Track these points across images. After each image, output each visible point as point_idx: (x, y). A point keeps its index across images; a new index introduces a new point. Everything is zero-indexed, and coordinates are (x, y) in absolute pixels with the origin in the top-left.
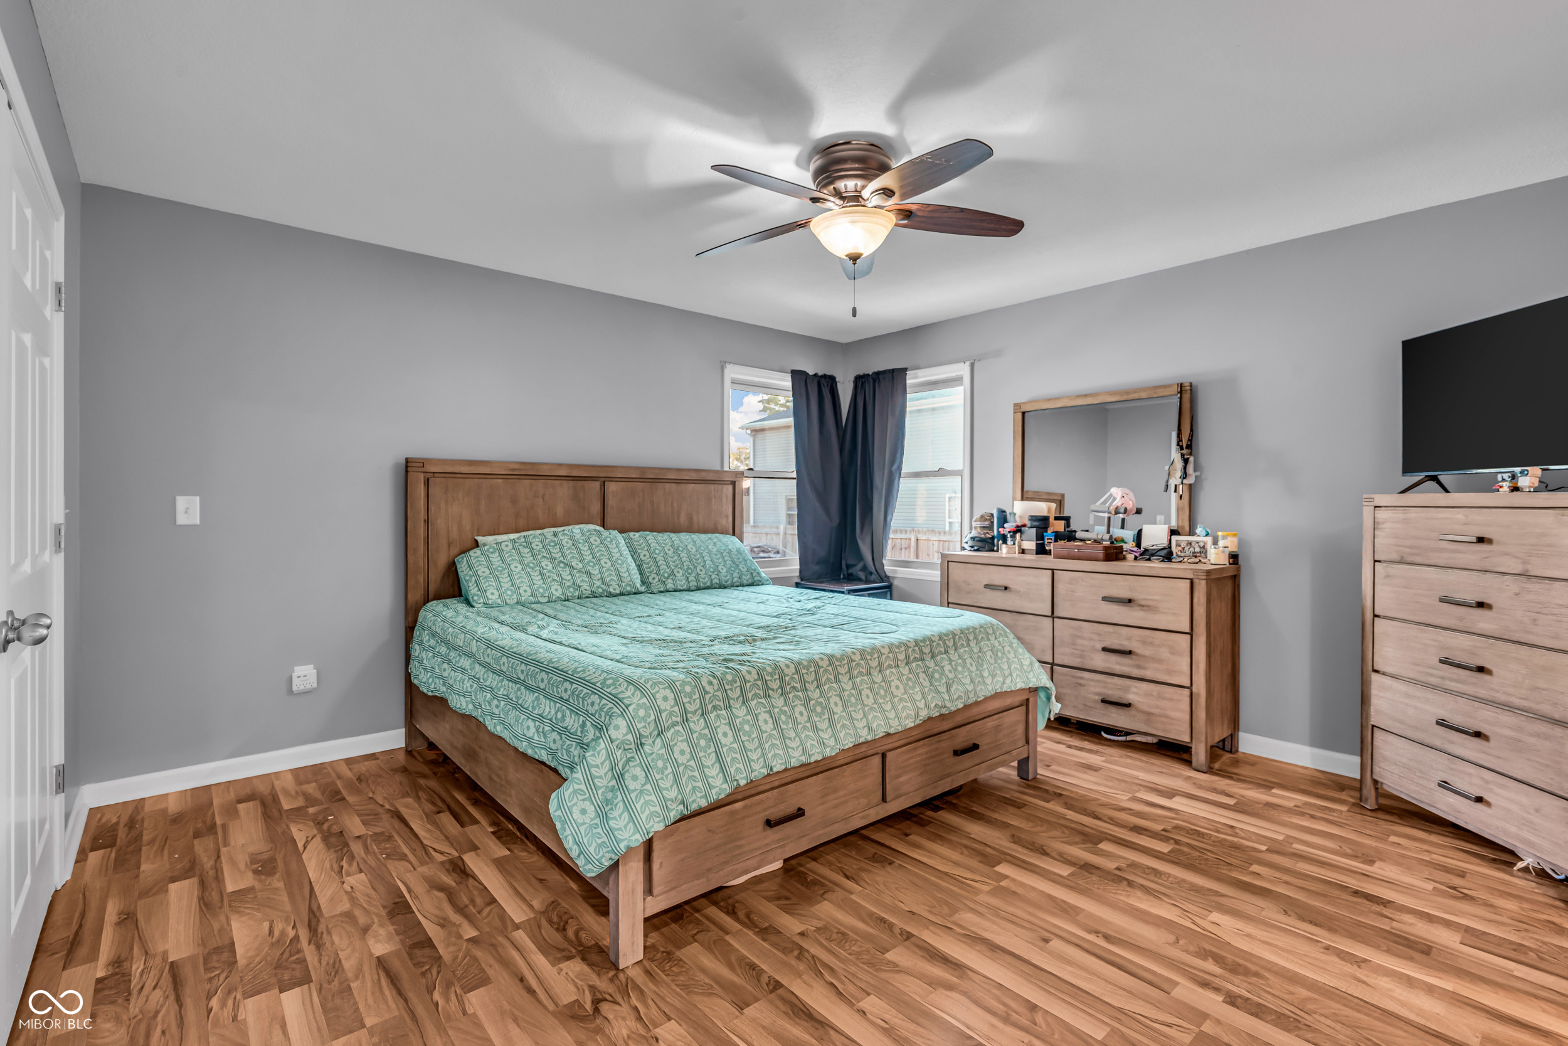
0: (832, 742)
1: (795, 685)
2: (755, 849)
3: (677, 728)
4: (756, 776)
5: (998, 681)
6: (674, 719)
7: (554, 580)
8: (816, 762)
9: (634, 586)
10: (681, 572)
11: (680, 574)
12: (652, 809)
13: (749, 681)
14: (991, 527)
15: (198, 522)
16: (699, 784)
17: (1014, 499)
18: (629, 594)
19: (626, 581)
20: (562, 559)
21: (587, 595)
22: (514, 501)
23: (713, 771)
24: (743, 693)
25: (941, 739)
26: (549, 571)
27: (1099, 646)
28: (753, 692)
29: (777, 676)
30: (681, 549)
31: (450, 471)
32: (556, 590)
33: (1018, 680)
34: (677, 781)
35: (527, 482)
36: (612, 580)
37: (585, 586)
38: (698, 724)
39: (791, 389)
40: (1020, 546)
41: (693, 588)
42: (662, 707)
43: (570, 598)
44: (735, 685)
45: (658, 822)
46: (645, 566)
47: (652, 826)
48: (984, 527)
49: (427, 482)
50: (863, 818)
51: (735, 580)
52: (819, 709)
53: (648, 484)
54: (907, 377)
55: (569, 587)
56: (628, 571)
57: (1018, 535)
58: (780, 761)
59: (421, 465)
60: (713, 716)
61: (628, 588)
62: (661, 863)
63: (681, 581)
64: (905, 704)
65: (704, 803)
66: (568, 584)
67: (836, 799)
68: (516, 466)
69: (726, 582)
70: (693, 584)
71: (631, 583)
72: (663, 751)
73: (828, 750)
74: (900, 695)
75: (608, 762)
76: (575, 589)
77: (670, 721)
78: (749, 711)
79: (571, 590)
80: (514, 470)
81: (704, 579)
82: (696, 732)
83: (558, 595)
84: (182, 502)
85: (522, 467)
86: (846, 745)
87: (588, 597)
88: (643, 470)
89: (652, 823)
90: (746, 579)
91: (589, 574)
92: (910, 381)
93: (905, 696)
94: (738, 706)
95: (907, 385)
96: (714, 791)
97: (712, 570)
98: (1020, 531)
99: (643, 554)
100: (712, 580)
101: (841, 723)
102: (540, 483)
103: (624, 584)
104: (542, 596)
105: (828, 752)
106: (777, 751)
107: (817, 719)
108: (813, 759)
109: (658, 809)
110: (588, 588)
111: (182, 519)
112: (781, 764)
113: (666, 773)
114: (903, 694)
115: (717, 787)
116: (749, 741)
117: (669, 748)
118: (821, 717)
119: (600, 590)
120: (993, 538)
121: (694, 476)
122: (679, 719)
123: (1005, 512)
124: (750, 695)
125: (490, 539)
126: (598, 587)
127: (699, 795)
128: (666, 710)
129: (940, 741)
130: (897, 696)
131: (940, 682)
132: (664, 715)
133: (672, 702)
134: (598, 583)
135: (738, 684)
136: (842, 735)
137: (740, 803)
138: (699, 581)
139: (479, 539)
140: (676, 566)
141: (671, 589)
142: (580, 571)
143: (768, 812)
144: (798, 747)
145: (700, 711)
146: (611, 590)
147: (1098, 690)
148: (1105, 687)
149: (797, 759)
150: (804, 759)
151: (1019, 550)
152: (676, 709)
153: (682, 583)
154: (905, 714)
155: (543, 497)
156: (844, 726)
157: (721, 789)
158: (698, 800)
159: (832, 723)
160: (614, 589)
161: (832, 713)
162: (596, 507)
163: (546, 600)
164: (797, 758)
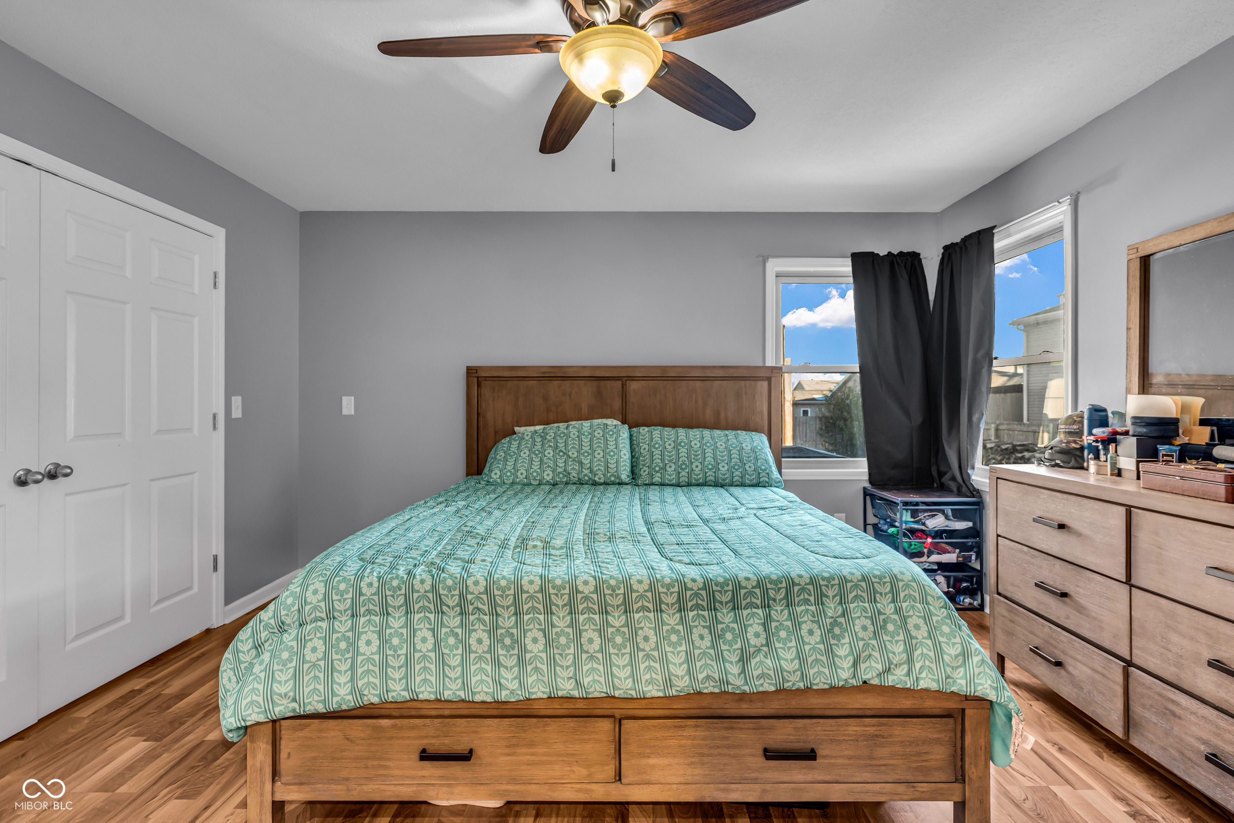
0: (514, 685)
1: (480, 606)
2: (407, 777)
3: (319, 623)
4: (393, 697)
5: (871, 667)
6: (318, 614)
7: (549, 466)
8: (483, 702)
9: (619, 477)
10: (673, 467)
11: (671, 469)
12: (255, 698)
13: (418, 591)
14: (1080, 433)
15: (353, 413)
16: (321, 688)
17: (1128, 391)
18: (613, 484)
19: (612, 471)
20: (563, 449)
21: (574, 481)
22: (545, 399)
23: (342, 679)
24: (407, 602)
25: (735, 726)
26: (549, 458)
27: (1208, 655)
28: (421, 604)
29: (457, 592)
30: (683, 444)
31: (495, 375)
32: (548, 475)
33: (924, 675)
34: (297, 676)
35: (556, 383)
36: (599, 469)
37: (574, 473)
38: (343, 626)
39: (851, 275)
40: (1114, 464)
41: (683, 483)
42: (309, 600)
43: (558, 483)
44: (399, 593)
45: (258, 713)
46: (641, 458)
47: (250, 715)
48: (1070, 433)
49: (479, 385)
50: (580, 791)
51: (735, 479)
52: (508, 641)
53: (670, 382)
54: (995, 239)
55: (560, 473)
56: (617, 462)
57: (1112, 447)
58: (429, 689)
59: (475, 371)
60: (363, 620)
61: (613, 479)
62: (289, 754)
63: (670, 476)
64: (652, 664)
65: (321, 709)
66: (559, 470)
67: (532, 754)
68: (547, 370)
69: (724, 480)
70: (684, 479)
71: (616, 474)
72: (294, 644)
73: (504, 693)
74: (648, 649)
75: (251, 640)
76: (565, 476)
77: (313, 615)
78: (408, 624)
79: (561, 476)
80: (544, 373)
81: (697, 475)
82: (338, 632)
83: (548, 479)
84: (345, 400)
85: (552, 370)
86: (533, 693)
87: (574, 484)
88: (664, 368)
89: (250, 711)
90: (750, 478)
91: (581, 463)
92: (998, 245)
93: (655, 653)
94: (397, 616)
95: (995, 251)
96: (335, 699)
97: (710, 467)
98: (1115, 441)
99: (644, 448)
100: (706, 477)
101: (533, 665)
102: (567, 384)
103: (609, 474)
104: (535, 479)
105: (504, 696)
106: (428, 677)
107: (501, 652)
108: (477, 698)
109: (260, 700)
110: (576, 475)
111: (345, 412)
112: (430, 692)
113: (289, 665)
114: (651, 650)
115: (339, 696)
116: (393, 656)
117: (302, 641)
118: (508, 651)
119: (587, 478)
120: (1082, 449)
121: (721, 373)
122: (324, 615)
123: (1105, 410)
124: (417, 607)
125: (522, 429)
126: (585, 475)
127: (316, 698)
128: (311, 603)
129: (732, 728)
130: (643, 650)
131: (731, 646)
132: (307, 608)
133: (321, 597)
134: (586, 472)
135: (403, 591)
136: (530, 680)
137: (387, 721)
138: (691, 476)
139: (516, 429)
140: (670, 461)
141: (657, 483)
142: (574, 460)
143: (425, 741)
144: (456, 679)
145: (350, 612)
146: (596, 479)
147: (1204, 735)
148: (1218, 735)
149: (454, 693)
150: (462, 694)
151: (1112, 470)
152: (322, 604)
153: (671, 476)
154: (648, 676)
155: (570, 395)
156: (536, 669)
157: (343, 699)
158: (315, 703)
159: (521, 662)
160: (600, 479)
161: (523, 650)
162: (617, 404)
163: (537, 482)
164: (453, 691)
